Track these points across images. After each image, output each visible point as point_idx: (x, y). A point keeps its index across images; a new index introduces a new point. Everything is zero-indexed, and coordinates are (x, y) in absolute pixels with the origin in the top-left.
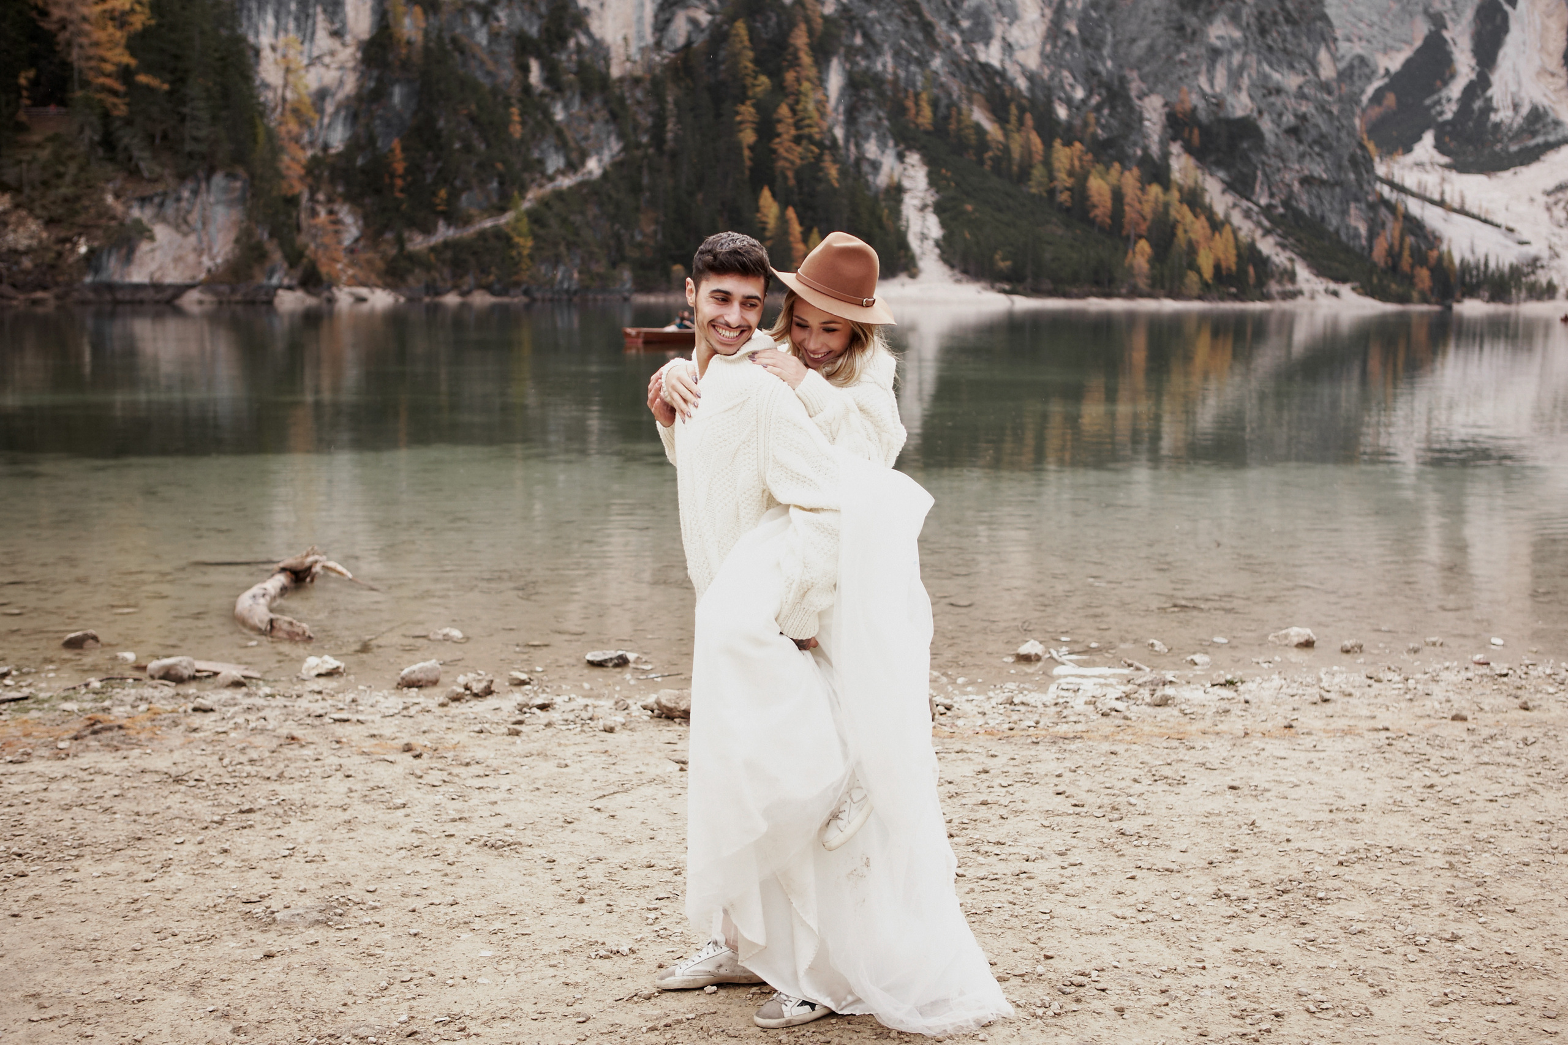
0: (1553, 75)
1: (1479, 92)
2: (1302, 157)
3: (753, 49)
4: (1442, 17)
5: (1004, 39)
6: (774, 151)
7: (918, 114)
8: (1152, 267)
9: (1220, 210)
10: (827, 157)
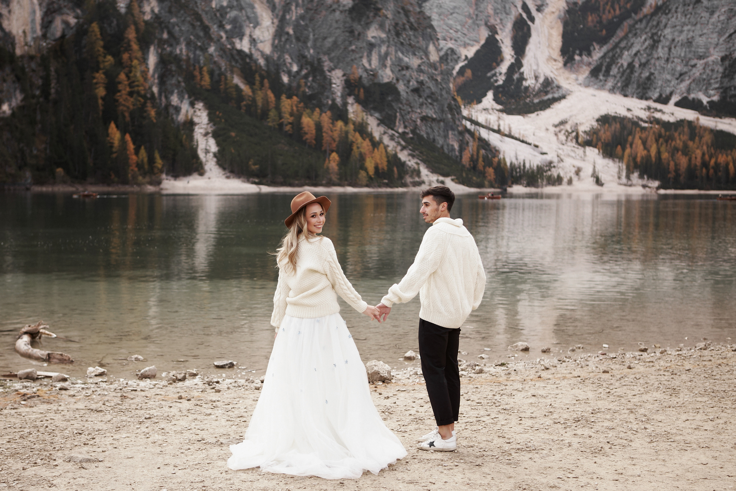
0: (555, 60)
1: (517, 70)
2: (422, 105)
3: (103, 40)
4: (495, 28)
5: (251, 36)
6: (117, 101)
7: (201, 79)
8: (340, 169)
9: (376, 135)
10: (149, 104)
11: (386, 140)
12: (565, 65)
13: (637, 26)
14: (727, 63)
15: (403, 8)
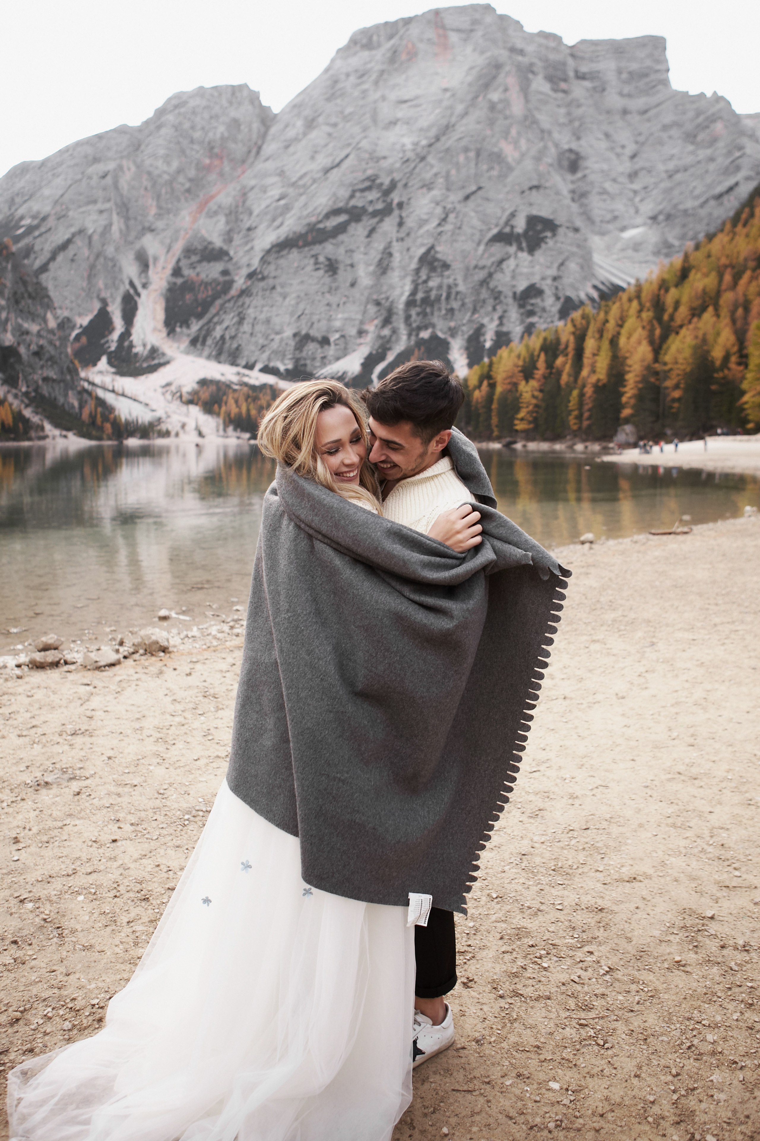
0: (160, 331)
1: (127, 338)
2: (42, 367)
4: (106, 301)
11: (10, 398)
12: (169, 334)
13: (227, 305)
14: (297, 339)
15: (21, 279)
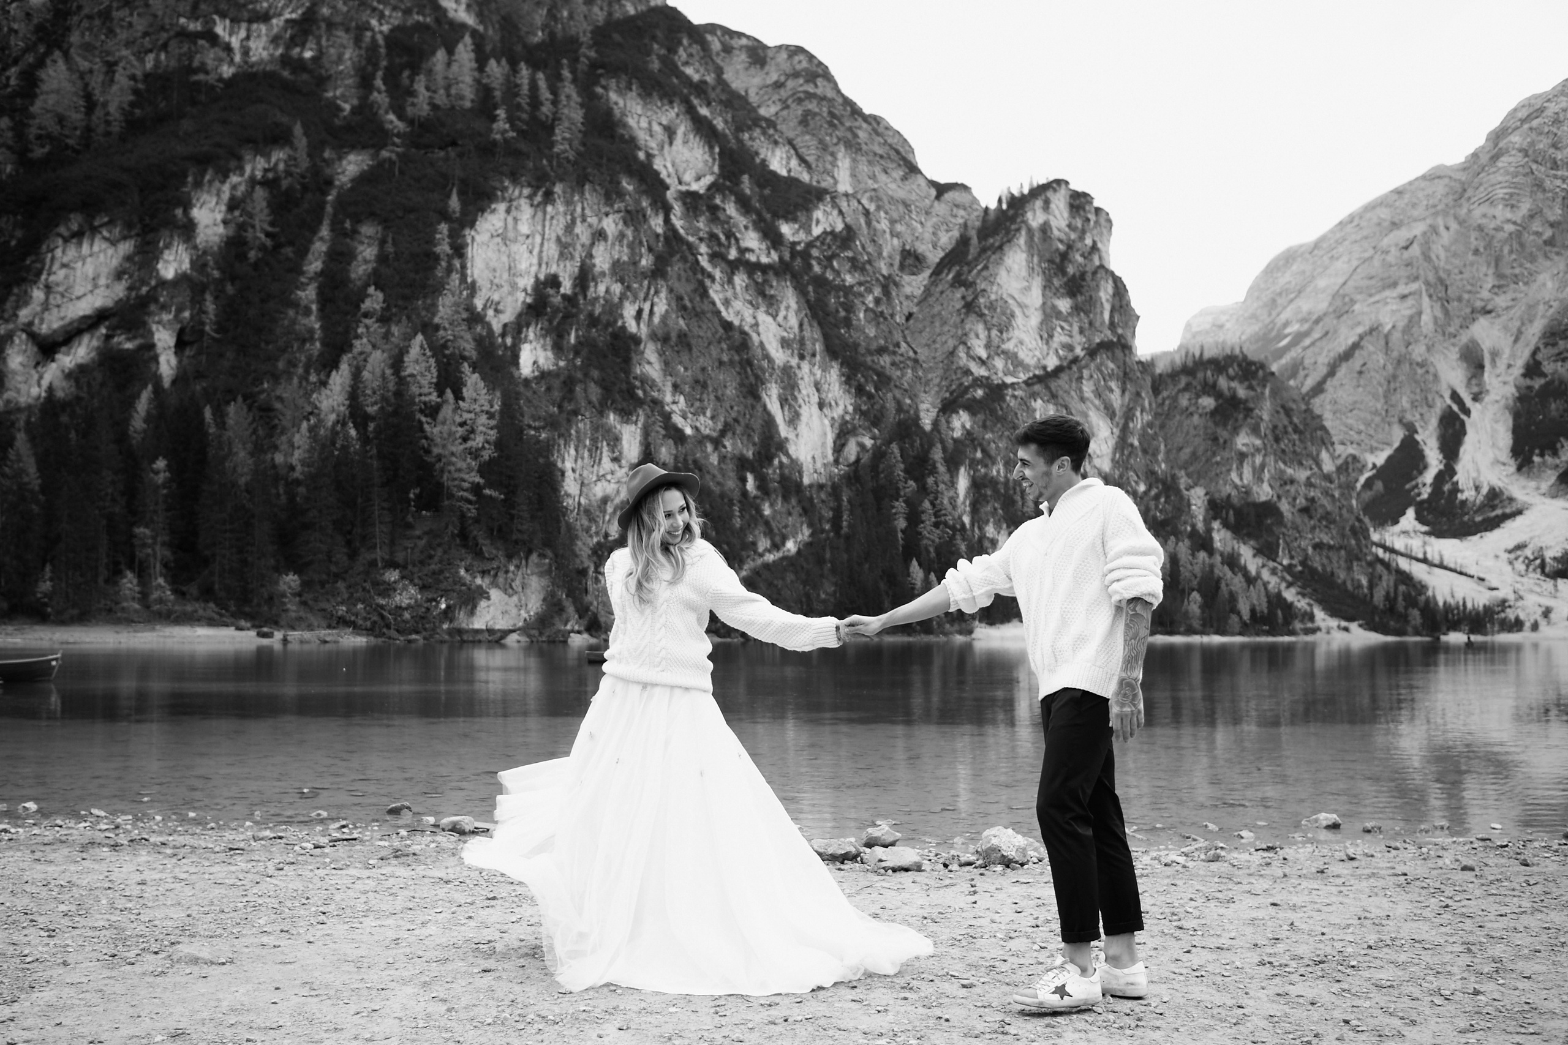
0: (1504, 464)
1: (1447, 478)
2: (1313, 528)
3: (904, 463)
4: (1414, 425)
6: (920, 534)
8: (1203, 612)
9: (1252, 568)
11: (1266, 575)
12: (1519, 469)
15: (1283, 407)
